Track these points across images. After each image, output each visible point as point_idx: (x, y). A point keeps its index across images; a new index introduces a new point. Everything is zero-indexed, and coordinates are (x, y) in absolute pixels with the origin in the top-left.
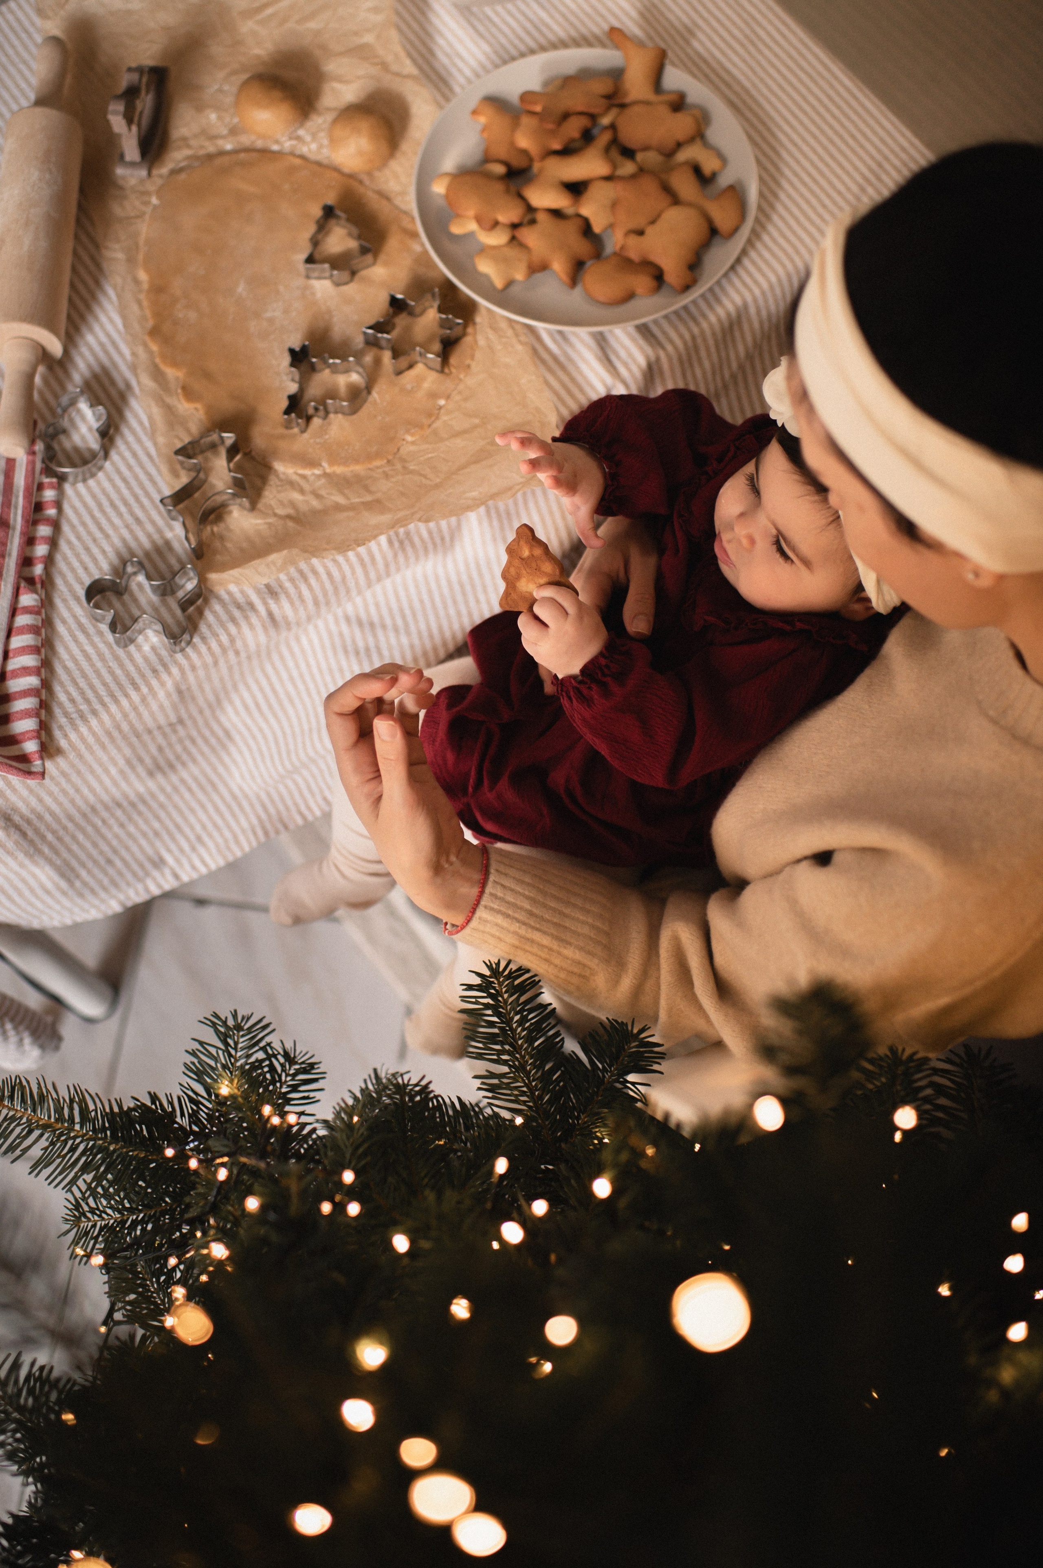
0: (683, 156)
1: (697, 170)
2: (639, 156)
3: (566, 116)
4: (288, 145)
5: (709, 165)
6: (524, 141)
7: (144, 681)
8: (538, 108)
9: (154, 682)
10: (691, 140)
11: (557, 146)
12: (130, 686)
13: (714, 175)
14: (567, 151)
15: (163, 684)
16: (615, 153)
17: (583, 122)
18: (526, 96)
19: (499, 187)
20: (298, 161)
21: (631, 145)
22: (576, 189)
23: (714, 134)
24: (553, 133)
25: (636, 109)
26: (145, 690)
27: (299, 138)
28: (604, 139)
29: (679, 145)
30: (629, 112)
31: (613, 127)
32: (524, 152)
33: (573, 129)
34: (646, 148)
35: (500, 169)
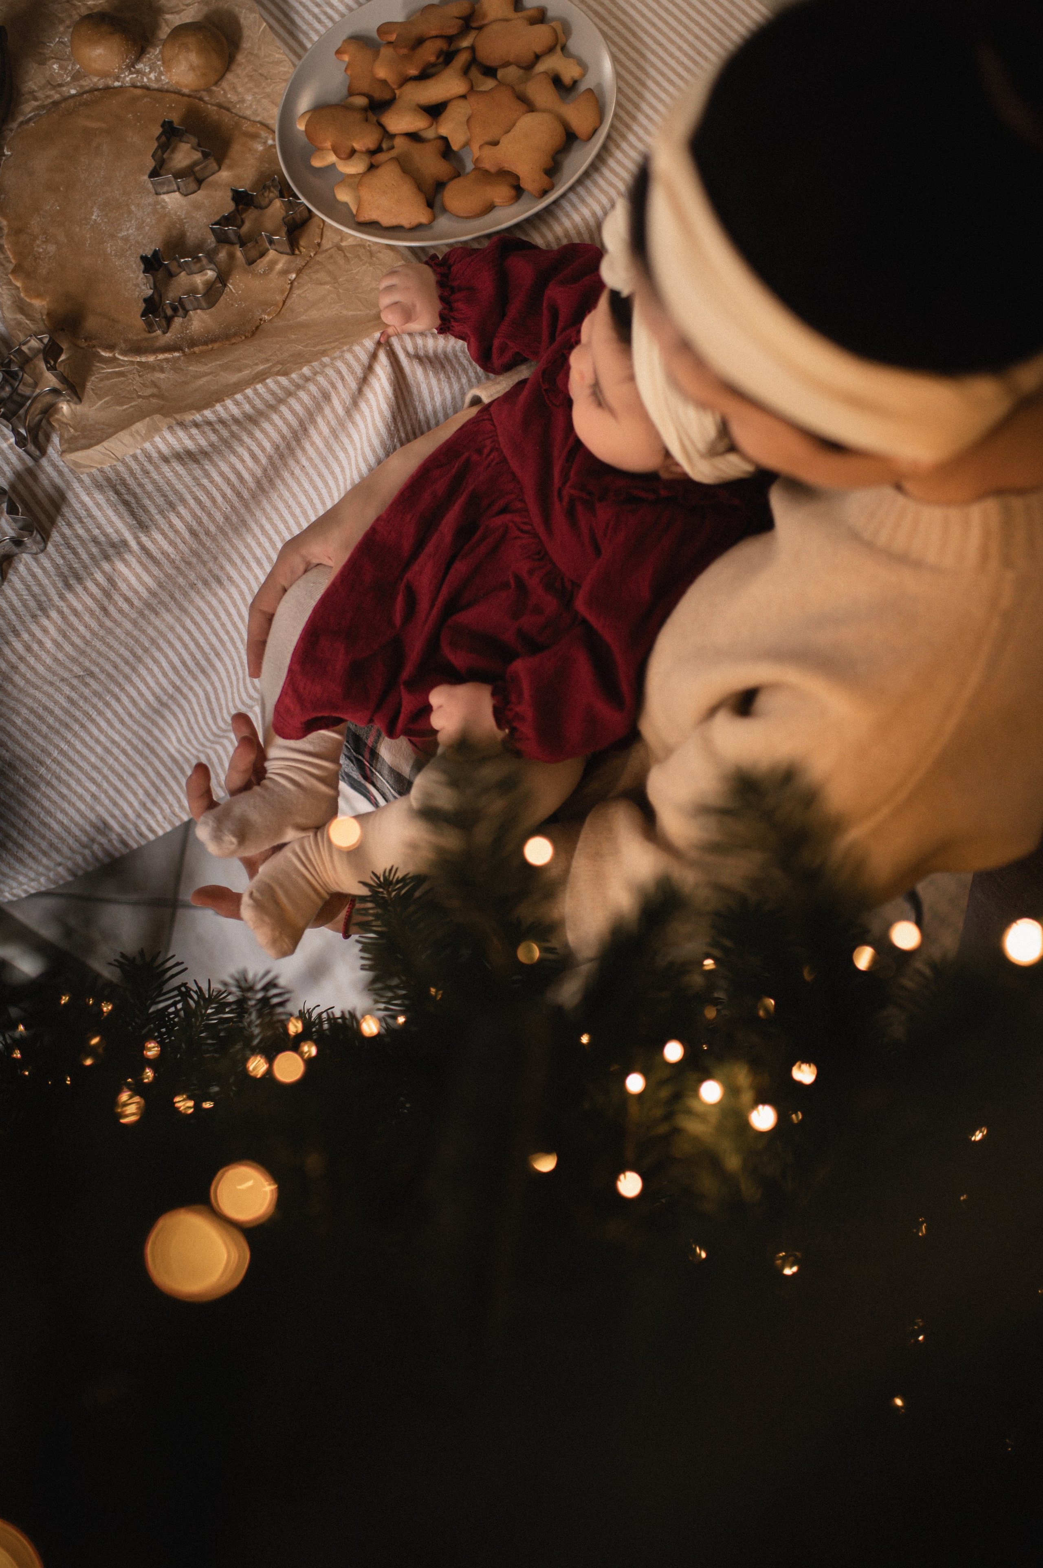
0: (543, 66)
1: (557, 81)
2: (500, 74)
3: (420, 41)
4: (128, 78)
5: (569, 71)
6: (382, 72)
7: (25, 627)
8: (393, 38)
9: (34, 628)
10: (551, 50)
11: (413, 72)
12: (11, 634)
13: (575, 83)
14: (424, 76)
15: (45, 631)
16: (475, 73)
17: (440, 44)
18: (383, 29)
19: (358, 116)
20: (138, 92)
21: (491, 62)
22: (435, 111)
23: (575, 44)
24: (407, 58)
25: (495, 27)
26: (26, 636)
27: (138, 72)
28: (462, 59)
29: (538, 57)
30: (487, 30)
31: (472, 49)
32: (384, 82)
33: (429, 53)
34: (506, 64)
35: (361, 101)
